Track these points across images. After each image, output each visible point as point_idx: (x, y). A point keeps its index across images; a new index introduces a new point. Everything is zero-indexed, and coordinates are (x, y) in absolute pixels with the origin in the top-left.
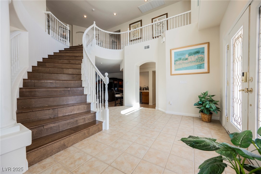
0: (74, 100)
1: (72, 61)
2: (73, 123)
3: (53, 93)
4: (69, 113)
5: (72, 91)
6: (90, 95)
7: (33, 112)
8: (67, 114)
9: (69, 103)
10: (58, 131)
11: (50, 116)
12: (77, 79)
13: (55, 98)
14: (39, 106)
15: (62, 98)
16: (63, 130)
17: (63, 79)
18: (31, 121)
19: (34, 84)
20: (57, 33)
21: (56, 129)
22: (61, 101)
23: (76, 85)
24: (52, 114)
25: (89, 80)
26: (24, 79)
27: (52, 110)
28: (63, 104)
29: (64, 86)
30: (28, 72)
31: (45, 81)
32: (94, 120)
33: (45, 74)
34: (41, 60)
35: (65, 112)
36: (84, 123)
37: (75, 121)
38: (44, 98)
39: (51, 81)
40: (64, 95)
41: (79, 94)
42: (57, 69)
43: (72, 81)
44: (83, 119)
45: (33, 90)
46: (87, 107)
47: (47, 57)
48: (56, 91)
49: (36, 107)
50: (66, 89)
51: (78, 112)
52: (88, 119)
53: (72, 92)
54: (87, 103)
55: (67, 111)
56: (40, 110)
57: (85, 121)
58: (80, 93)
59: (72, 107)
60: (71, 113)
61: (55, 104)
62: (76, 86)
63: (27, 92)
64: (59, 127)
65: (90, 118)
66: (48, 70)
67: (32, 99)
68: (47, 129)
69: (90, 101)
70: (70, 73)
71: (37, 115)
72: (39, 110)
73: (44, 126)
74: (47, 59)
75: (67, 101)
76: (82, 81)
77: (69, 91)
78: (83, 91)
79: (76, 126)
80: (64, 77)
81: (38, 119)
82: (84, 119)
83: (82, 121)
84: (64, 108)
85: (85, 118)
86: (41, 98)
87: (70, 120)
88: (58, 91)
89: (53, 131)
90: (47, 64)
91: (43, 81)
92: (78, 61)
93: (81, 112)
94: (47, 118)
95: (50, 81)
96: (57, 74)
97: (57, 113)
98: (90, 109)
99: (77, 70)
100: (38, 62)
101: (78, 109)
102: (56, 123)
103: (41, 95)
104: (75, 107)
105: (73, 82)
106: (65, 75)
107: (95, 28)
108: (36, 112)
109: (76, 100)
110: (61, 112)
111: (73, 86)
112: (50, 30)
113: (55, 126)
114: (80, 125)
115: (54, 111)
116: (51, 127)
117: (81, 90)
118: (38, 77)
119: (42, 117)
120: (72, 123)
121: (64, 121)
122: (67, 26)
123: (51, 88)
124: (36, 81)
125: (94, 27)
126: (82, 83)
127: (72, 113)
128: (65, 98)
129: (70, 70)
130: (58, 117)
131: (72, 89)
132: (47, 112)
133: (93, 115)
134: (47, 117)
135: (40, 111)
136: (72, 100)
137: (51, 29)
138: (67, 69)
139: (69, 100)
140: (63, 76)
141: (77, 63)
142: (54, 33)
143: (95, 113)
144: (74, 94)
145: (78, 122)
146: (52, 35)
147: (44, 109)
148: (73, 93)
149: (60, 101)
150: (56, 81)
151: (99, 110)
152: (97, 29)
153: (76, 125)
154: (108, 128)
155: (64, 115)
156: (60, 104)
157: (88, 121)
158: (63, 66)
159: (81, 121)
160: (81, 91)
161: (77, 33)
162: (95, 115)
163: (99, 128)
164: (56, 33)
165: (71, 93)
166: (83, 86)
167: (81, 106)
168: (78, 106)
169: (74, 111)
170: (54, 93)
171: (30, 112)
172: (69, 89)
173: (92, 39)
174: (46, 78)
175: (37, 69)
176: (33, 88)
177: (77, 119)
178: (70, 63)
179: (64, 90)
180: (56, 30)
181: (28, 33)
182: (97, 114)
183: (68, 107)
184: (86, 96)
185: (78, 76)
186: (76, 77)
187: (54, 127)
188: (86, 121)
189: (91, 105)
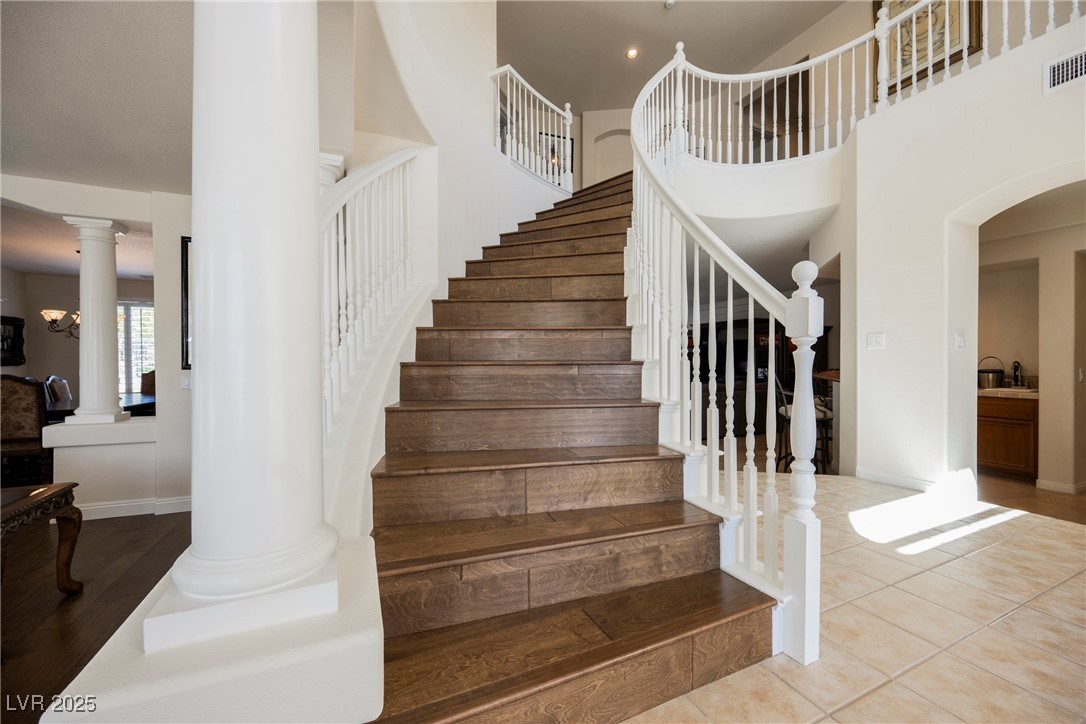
0: (598, 430)
1: (585, 246)
2: (597, 571)
3: (509, 386)
4: (575, 500)
5: (585, 384)
6: (675, 405)
7: (430, 477)
8: (566, 506)
9: (574, 445)
10: (526, 607)
11: (495, 506)
12: (604, 325)
13: (515, 412)
14: (456, 448)
15: (545, 415)
16: (548, 603)
17: (551, 324)
18: (420, 521)
19: (450, 346)
20: (529, 147)
21: (515, 593)
22: (541, 428)
23: (604, 352)
24: (499, 494)
25: (670, 325)
26: (420, 330)
27: (502, 477)
28: (547, 446)
29: (552, 358)
30: (435, 303)
31: (486, 335)
32: (709, 569)
33: (487, 304)
34: (479, 256)
35: (556, 491)
36: (652, 580)
37: (607, 560)
38: (474, 413)
39: (505, 335)
40: (550, 403)
41: (619, 396)
42: (526, 281)
43: (584, 333)
44: (646, 551)
45: (442, 372)
46: (665, 477)
47: (497, 242)
48: (522, 381)
49: (445, 450)
50: (561, 371)
51: (617, 501)
52: (674, 556)
53: (586, 387)
54: (662, 452)
55: (565, 491)
56: (454, 473)
57: (660, 566)
58: (623, 393)
59: (591, 473)
60: (585, 499)
61: (516, 442)
62: (603, 355)
63: (423, 379)
64: (529, 581)
65: (685, 549)
66: (495, 289)
67: (434, 413)
68: (475, 586)
69: (678, 439)
70: (577, 297)
71: (445, 494)
72: (453, 470)
73: (464, 567)
74: (496, 250)
75: (565, 431)
76: (633, 331)
77: (572, 379)
78: (636, 383)
79: (613, 594)
80: (554, 315)
81: (448, 513)
82: (653, 555)
83: (642, 563)
84: (554, 470)
85: (656, 549)
86: (464, 413)
87: (583, 552)
88: (527, 378)
89: (502, 601)
90: (497, 270)
91: (477, 336)
92: (607, 239)
93: (633, 501)
94: (482, 515)
95: (500, 332)
96: (526, 304)
97: (523, 492)
98: (682, 490)
99: (607, 282)
100: (468, 263)
101: (621, 485)
102: (513, 559)
103: (468, 394)
104: (603, 470)
105: (588, 336)
106: (558, 304)
107: (684, 72)
108: (442, 480)
109: (605, 432)
110: (538, 490)
111: (590, 358)
112: (508, 137)
113: (515, 576)
114: (631, 589)
115: (510, 482)
116: (494, 579)
117: (626, 377)
118: (462, 319)
119: (462, 507)
120: (590, 571)
121: (552, 554)
122: (564, 110)
123: (502, 365)
124: (455, 335)
125: (675, 71)
126: (630, 339)
127: (589, 504)
128: (555, 417)
129: (576, 281)
130: (526, 519)
131: (586, 371)
132: (481, 484)
133: (701, 535)
134: (482, 509)
135: (455, 478)
136: (586, 428)
137: (511, 133)
138: (567, 279)
139: (573, 427)
140: (549, 310)
141: (605, 250)
142: (521, 145)
143: (715, 523)
144: (595, 399)
145: (621, 569)
146: (515, 157)
147: (471, 469)
148: (595, 394)
149: (537, 431)
150: (522, 332)
151: (736, 506)
152: (690, 76)
153: (612, 587)
154: (811, 654)
155: (552, 509)
156: (535, 446)
157: (676, 567)
158: (549, 270)
159: (638, 565)
160: (630, 383)
161: (597, 139)
162: (717, 538)
163: (750, 637)
164: (526, 144)
165: (581, 392)
166: (634, 357)
167: (631, 470)
168: (616, 469)
169: (598, 491)
170: (514, 389)
171: (420, 479)
172: (574, 371)
173: (670, 129)
174: (488, 325)
175: (462, 289)
176: (446, 363)
177: (617, 550)
178: (578, 252)
179: (554, 378)
180: (526, 135)
181: (436, 148)
182: (725, 533)
183: (570, 469)
184: (654, 410)
185: (611, 309)
186: (603, 313)
187: (505, 577)
188: (664, 568)
189: (687, 467)
